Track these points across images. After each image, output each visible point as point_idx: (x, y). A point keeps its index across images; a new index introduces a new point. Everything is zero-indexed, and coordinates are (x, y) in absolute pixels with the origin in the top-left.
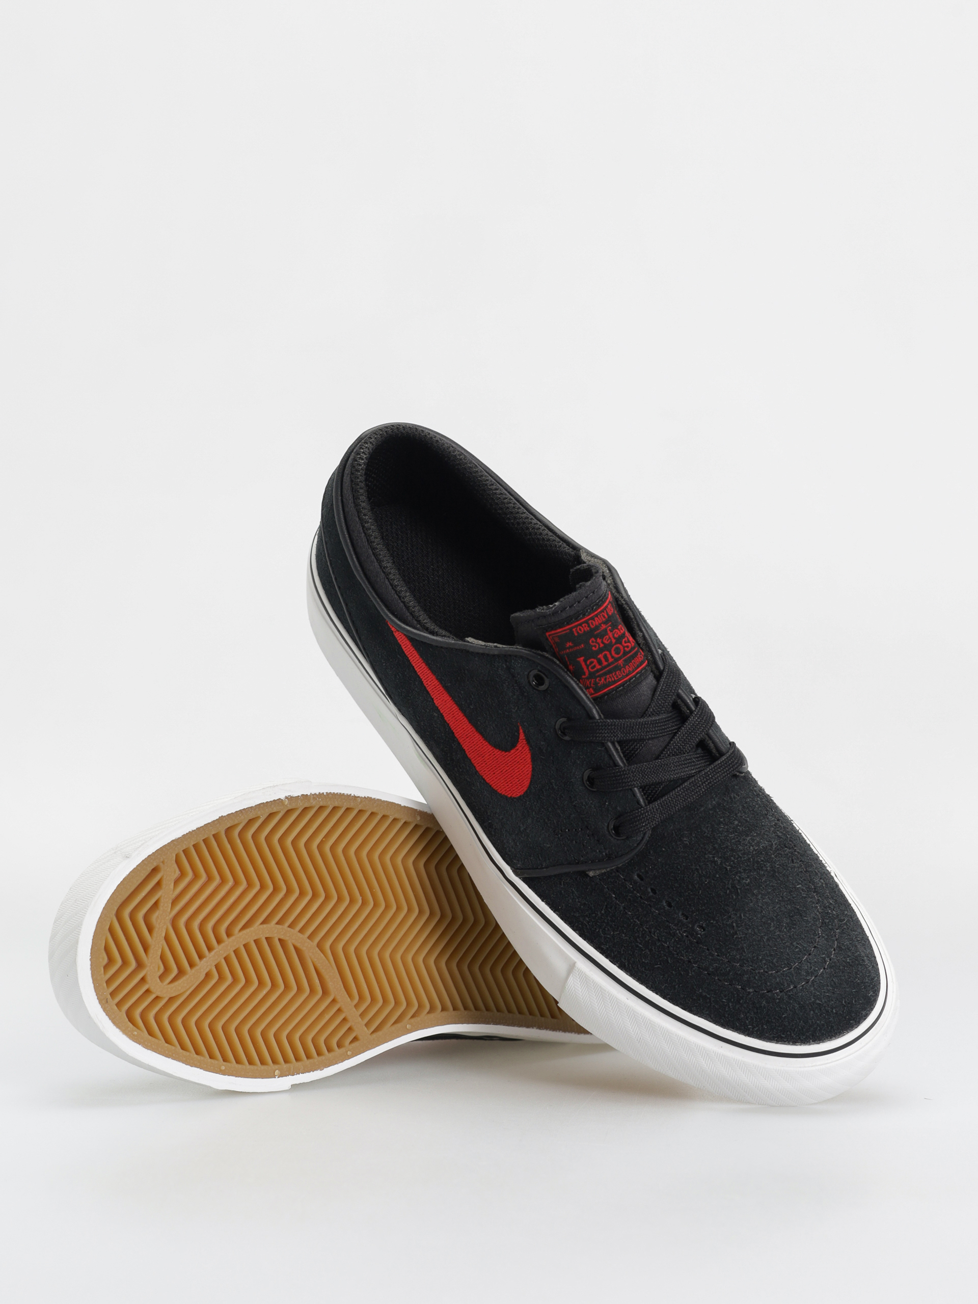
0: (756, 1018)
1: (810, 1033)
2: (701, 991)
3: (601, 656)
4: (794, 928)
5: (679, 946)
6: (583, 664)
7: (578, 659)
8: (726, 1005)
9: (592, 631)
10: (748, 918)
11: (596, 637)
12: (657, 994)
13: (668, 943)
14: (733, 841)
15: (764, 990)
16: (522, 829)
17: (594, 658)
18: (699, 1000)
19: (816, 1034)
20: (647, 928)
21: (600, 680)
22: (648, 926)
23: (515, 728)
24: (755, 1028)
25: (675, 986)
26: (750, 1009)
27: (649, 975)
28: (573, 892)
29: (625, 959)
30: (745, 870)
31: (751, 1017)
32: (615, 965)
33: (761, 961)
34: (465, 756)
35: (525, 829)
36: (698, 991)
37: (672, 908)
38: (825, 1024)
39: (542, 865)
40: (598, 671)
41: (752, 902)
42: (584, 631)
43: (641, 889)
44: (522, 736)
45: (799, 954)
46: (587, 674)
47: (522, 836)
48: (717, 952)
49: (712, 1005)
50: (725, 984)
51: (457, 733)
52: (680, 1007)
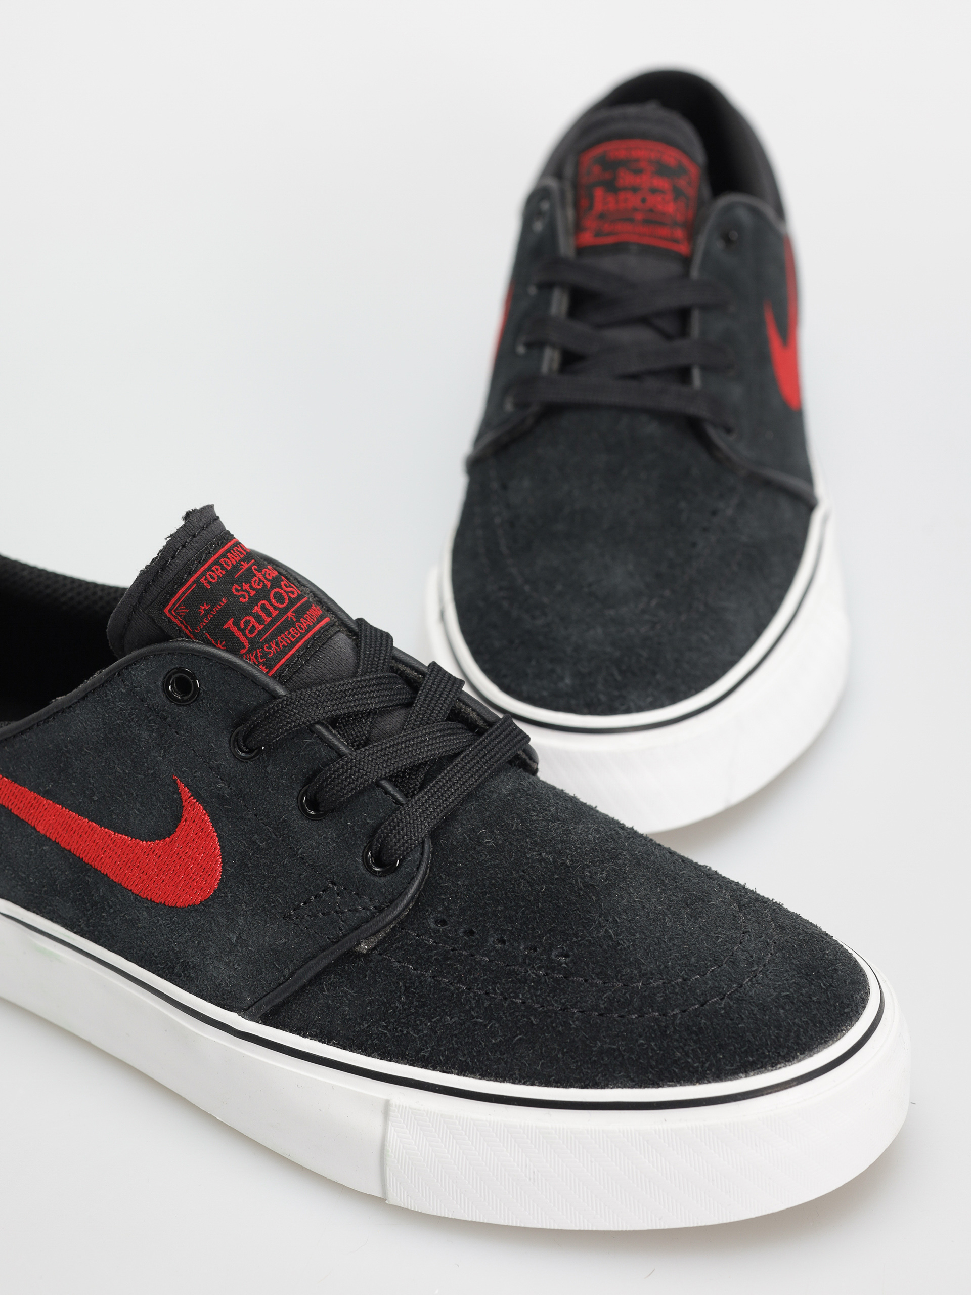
0: (700, 1048)
1: (792, 1040)
2: (599, 1044)
3: (257, 609)
4: (701, 917)
5: (539, 992)
6: (234, 630)
7: (225, 627)
8: (647, 1048)
9: (230, 574)
10: (626, 920)
11: (239, 582)
12: (533, 1084)
13: (521, 996)
14: (559, 831)
15: (695, 1004)
16: (234, 940)
17: (248, 614)
18: (603, 1059)
19: (801, 1040)
20: (479, 989)
21: (270, 648)
22: (480, 986)
23: (171, 789)
24: (705, 1063)
25: (557, 1055)
26: (686, 1040)
27: (509, 1060)
28: (346, 993)
29: (464, 1055)
30: (593, 863)
31: (692, 1050)
32: (452, 1073)
33: (673, 968)
34: (113, 886)
35: (239, 937)
36: (595, 1046)
37: (507, 944)
38: (809, 1022)
39: (284, 976)
40: (260, 634)
41: (623, 899)
42: (219, 578)
43: (448, 937)
44: (186, 792)
45: (726, 945)
46: (247, 644)
47: (237, 951)
48: (601, 979)
49: (625, 1057)
50: (632, 1019)
51: (86, 857)
52: (577, 1087)
